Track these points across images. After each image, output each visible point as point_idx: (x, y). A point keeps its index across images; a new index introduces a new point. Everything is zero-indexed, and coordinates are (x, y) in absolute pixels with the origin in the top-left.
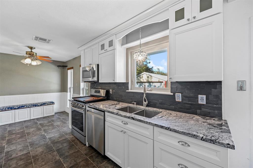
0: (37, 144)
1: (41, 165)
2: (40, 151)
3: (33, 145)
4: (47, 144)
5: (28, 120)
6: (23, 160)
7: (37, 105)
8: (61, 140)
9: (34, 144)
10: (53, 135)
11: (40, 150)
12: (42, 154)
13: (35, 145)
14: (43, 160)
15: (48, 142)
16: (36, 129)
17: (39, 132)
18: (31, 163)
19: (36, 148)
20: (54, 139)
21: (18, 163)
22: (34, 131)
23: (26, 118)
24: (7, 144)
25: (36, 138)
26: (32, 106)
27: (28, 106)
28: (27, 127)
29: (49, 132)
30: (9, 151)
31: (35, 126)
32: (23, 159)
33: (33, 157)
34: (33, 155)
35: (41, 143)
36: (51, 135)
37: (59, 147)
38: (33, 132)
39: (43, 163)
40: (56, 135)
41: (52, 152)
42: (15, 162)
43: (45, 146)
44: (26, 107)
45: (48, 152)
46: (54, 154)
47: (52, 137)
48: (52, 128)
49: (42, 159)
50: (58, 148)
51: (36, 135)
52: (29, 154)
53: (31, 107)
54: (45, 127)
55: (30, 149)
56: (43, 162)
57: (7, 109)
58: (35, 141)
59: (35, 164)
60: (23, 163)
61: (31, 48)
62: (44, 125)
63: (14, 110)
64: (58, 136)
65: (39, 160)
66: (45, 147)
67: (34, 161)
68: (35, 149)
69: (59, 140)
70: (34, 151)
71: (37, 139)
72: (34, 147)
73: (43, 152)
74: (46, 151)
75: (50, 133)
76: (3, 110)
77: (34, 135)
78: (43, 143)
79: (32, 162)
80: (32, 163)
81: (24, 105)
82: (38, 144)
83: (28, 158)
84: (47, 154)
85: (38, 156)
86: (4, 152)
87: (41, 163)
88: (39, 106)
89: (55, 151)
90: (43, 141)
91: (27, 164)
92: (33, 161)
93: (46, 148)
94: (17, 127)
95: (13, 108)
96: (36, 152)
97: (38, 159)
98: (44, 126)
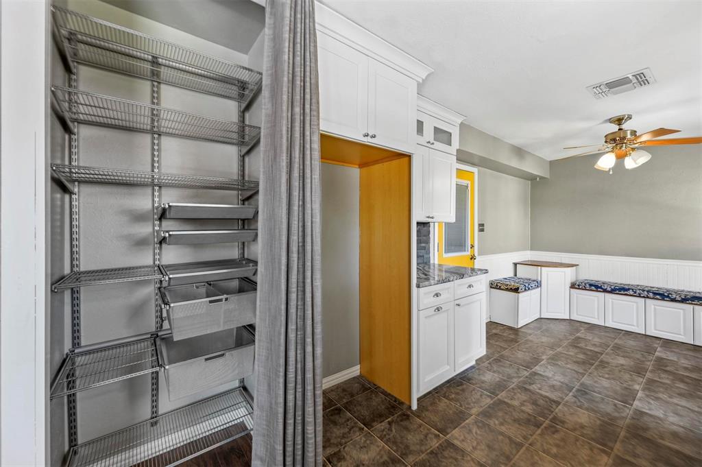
0: (591, 401)
1: (546, 448)
2: (579, 421)
3: (583, 395)
4: (614, 419)
5: (639, 334)
6: (535, 408)
7: (668, 297)
8: (670, 448)
9: (587, 397)
10: (659, 413)
11: (583, 417)
12: (574, 430)
13: (585, 398)
14: (562, 444)
15: (625, 418)
16: (632, 363)
17: (631, 375)
18: (538, 425)
19: (580, 407)
20: (652, 425)
21: (525, 403)
22: (622, 365)
23: (633, 326)
24: (548, 359)
25: (606, 386)
26: (651, 295)
27: (638, 291)
28: (617, 348)
29: (660, 395)
30: (538, 374)
31: (639, 356)
32: (537, 405)
33: (555, 419)
34: (560, 415)
35: (603, 407)
36: (653, 407)
37: (635, 456)
38: (616, 367)
39: (554, 450)
40: (673, 418)
41: (599, 449)
42: (525, 398)
43: (603, 421)
44: (631, 292)
45: (592, 439)
46: (598, 457)
47: (651, 416)
48: (683, 391)
49: (563, 440)
50: (628, 458)
51: (614, 379)
52: (554, 407)
53: (648, 297)
54: (663, 376)
55: (569, 397)
56: (558, 446)
57: (588, 285)
58: (596, 390)
59: (542, 435)
60: (530, 412)
61: (619, 121)
62: (668, 368)
63: (603, 294)
64: (675, 428)
65: (556, 436)
66: (598, 422)
67: (545, 427)
68: (578, 407)
69: (661, 441)
70: (569, 409)
71: (605, 388)
72: (579, 401)
73: (582, 427)
74: (589, 432)
75: (657, 399)
76: (581, 287)
77: (612, 376)
78: (609, 409)
79: (541, 425)
80: (539, 427)
81: (627, 287)
82: (594, 401)
83: (546, 411)
84: (583, 441)
85: (566, 426)
86: (531, 369)
87: (550, 444)
88: (674, 300)
89: (608, 454)
90: (615, 405)
91: (533, 420)
92: (544, 425)
93: (601, 425)
94: (600, 337)
95: (601, 287)
96: (571, 414)
97: (557, 431)
98: (666, 371)
